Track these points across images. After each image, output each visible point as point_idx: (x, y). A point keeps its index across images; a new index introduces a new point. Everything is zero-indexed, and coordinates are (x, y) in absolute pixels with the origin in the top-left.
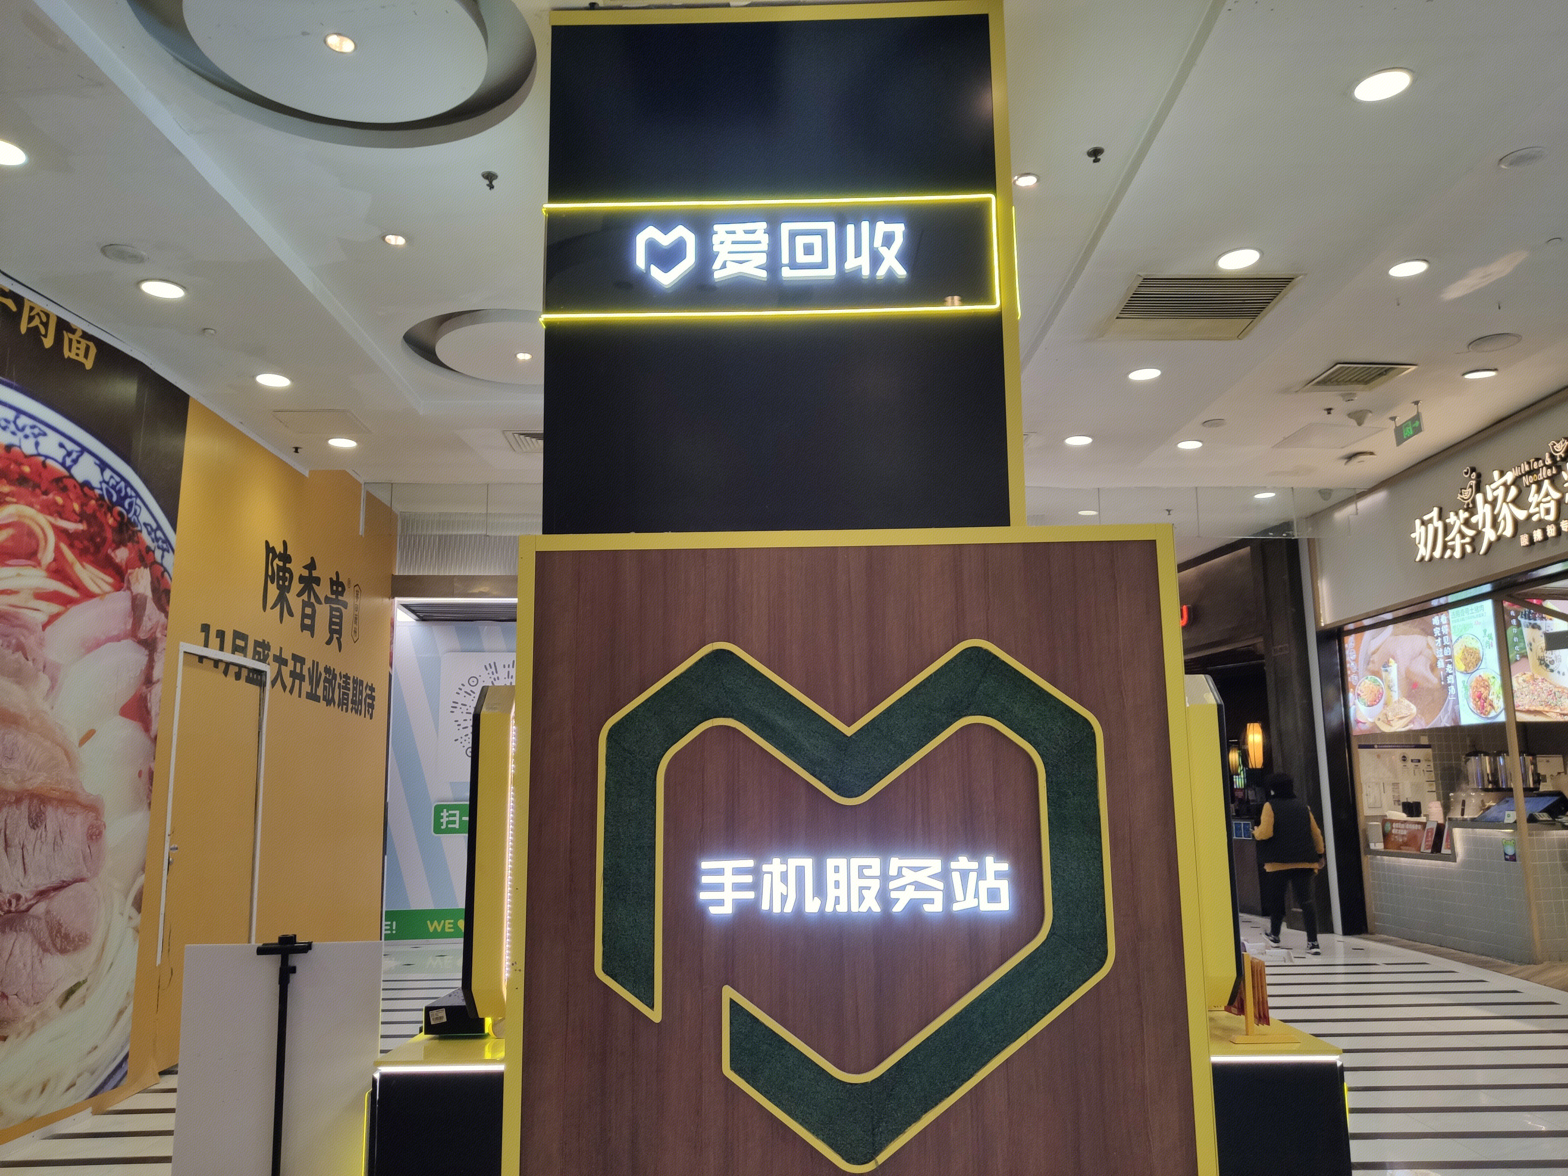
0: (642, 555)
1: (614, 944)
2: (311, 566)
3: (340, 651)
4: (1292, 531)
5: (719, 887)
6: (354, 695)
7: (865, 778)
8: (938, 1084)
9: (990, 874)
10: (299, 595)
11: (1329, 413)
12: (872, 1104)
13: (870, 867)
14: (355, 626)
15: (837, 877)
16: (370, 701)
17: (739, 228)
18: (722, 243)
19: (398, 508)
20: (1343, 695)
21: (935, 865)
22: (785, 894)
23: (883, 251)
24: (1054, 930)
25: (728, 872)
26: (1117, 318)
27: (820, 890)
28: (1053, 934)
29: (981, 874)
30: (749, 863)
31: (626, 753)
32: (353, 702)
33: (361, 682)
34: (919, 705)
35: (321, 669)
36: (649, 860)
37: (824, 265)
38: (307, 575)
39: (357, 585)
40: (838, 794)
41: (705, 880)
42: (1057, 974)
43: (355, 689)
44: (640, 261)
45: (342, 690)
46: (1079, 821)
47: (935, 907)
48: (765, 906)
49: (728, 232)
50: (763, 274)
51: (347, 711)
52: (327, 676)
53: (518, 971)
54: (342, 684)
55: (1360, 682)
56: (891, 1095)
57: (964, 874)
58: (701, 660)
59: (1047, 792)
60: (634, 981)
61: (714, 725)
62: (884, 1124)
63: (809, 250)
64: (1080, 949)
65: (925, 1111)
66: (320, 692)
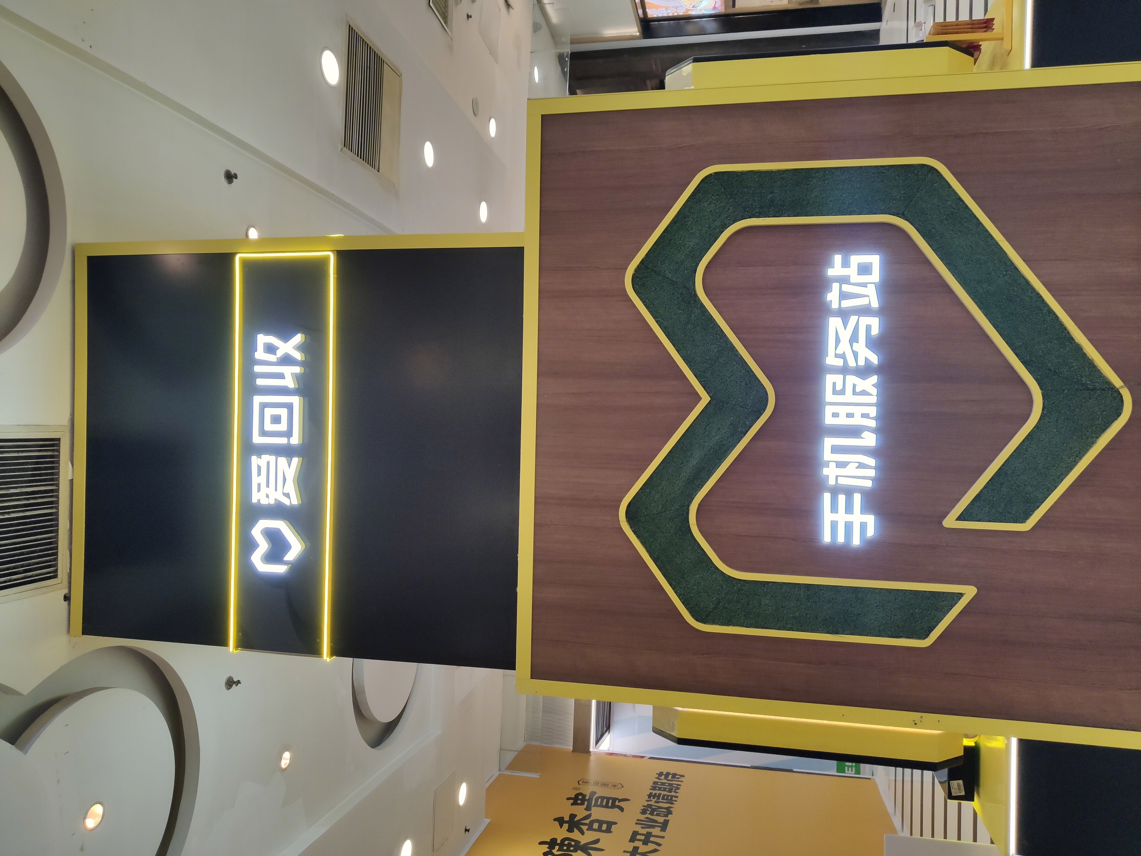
0: (537, 582)
1: (899, 627)
2: (560, 821)
3: (628, 800)
4: (564, 53)
5: (849, 526)
6: (665, 790)
7: (749, 385)
8: (1045, 326)
9: (844, 272)
10: (583, 833)
11: (471, 17)
12: (1064, 390)
13: (834, 384)
14: (610, 786)
15: (843, 415)
16: (670, 776)
17: (256, 480)
18: (267, 496)
19: (520, 744)
20: (693, 19)
21: (834, 323)
22: (858, 464)
23: (280, 353)
24: (900, 214)
25: (834, 517)
26: (378, 171)
27: (855, 432)
28: (903, 213)
29: (844, 280)
30: (827, 497)
31: (719, 606)
32: (670, 791)
33: (655, 783)
34: (684, 333)
35: (643, 817)
36: (821, 590)
37: (289, 407)
38: (567, 825)
39: (578, 782)
40: (764, 411)
41: (841, 539)
42: (942, 211)
43: (660, 789)
44: (280, 569)
45: (660, 800)
46: (797, 189)
47: (875, 324)
48: (869, 484)
49: (259, 490)
50: (295, 461)
51: (677, 797)
52: (648, 812)
53: (922, 720)
54: (655, 799)
55: (683, 5)
56: (1055, 371)
57: (844, 296)
58: (635, 532)
59: (769, 217)
60: (936, 610)
61: (696, 523)
62: (1084, 379)
63: (276, 420)
64: (918, 189)
65: (1071, 339)
66: (661, 819)
